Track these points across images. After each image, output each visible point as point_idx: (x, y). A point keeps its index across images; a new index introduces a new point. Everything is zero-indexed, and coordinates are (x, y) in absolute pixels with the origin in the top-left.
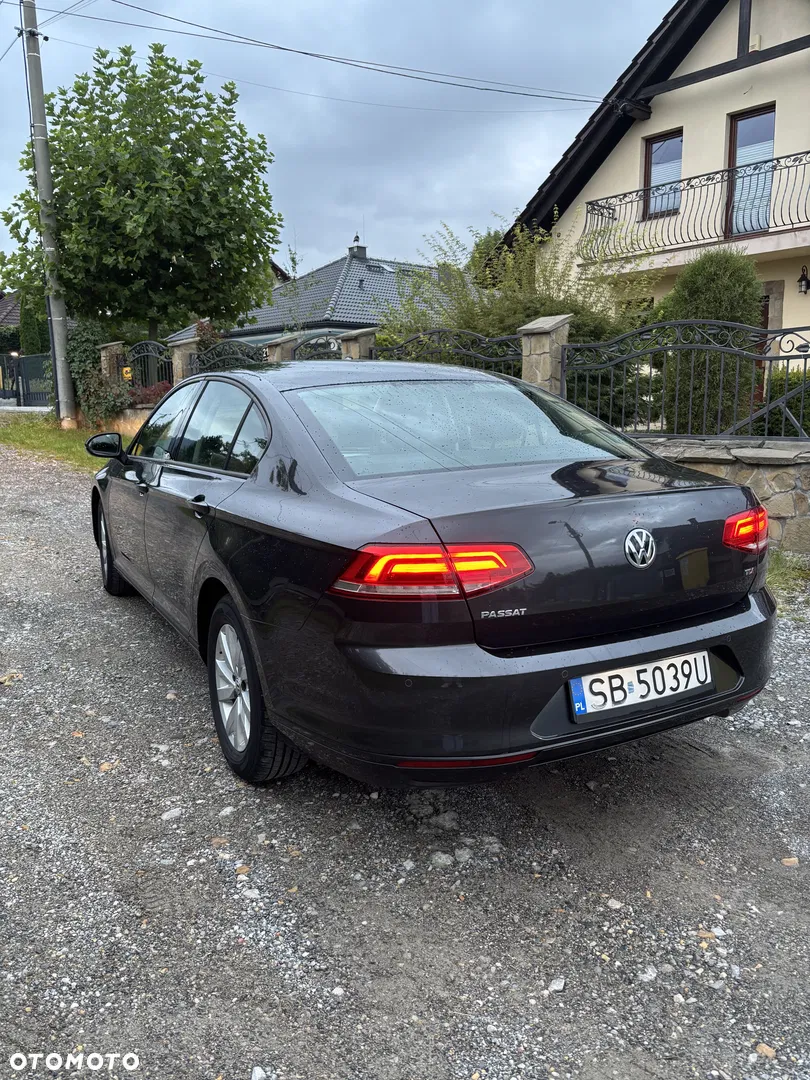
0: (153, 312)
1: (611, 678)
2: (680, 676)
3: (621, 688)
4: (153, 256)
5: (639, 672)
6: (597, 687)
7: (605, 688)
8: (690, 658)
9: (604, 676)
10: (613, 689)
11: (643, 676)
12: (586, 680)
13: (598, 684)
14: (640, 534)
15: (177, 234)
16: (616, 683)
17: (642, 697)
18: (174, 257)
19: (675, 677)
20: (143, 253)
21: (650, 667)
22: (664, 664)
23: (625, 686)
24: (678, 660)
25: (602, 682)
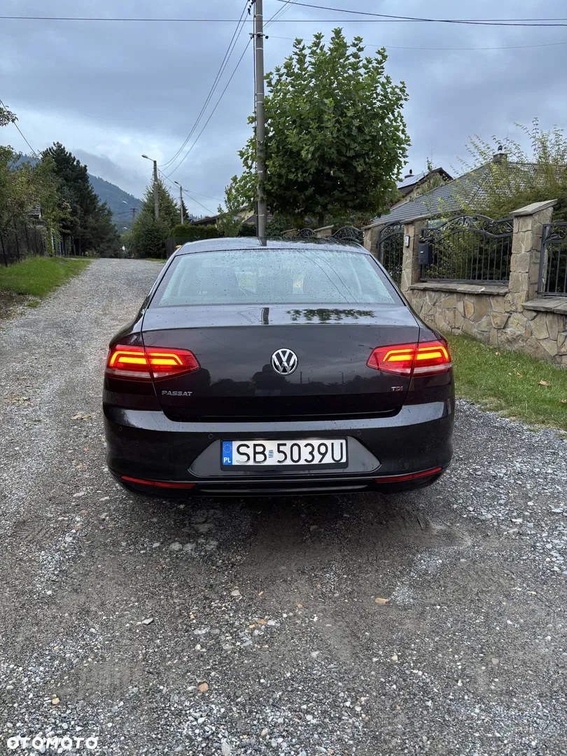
0: (319, 209)
1: (255, 446)
2: (316, 453)
3: (263, 453)
4: (319, 172)
5: (279, 445)
6: (243, 450)
7: (250, 452)
8: (328, 442)
9: (251, 443)
10: (255, 453)
11: (282, 448)
12: (236, 444)
13: (245, 448)
14: (284, 353)
15: (335, 156)
16: (259, 449)
17: (279, 461)
18: (332, 172)
19: (311, 453)
20: (313, 170)
21: (289, 443)
22: (302, 443)
23: (267, 453)
24: (316, 443)
25: (248, 447)
